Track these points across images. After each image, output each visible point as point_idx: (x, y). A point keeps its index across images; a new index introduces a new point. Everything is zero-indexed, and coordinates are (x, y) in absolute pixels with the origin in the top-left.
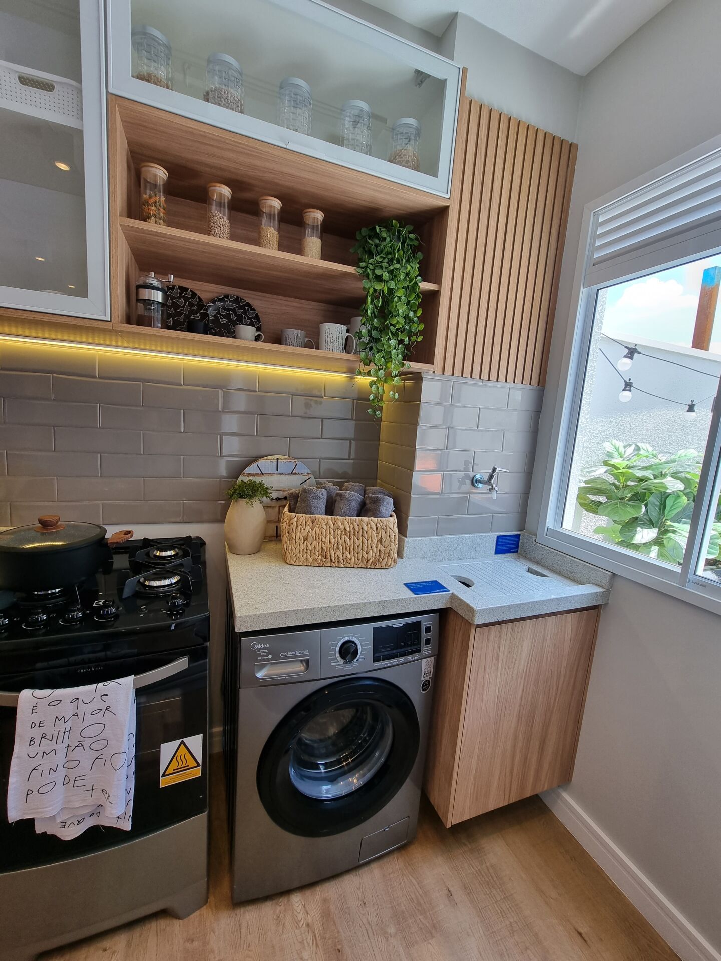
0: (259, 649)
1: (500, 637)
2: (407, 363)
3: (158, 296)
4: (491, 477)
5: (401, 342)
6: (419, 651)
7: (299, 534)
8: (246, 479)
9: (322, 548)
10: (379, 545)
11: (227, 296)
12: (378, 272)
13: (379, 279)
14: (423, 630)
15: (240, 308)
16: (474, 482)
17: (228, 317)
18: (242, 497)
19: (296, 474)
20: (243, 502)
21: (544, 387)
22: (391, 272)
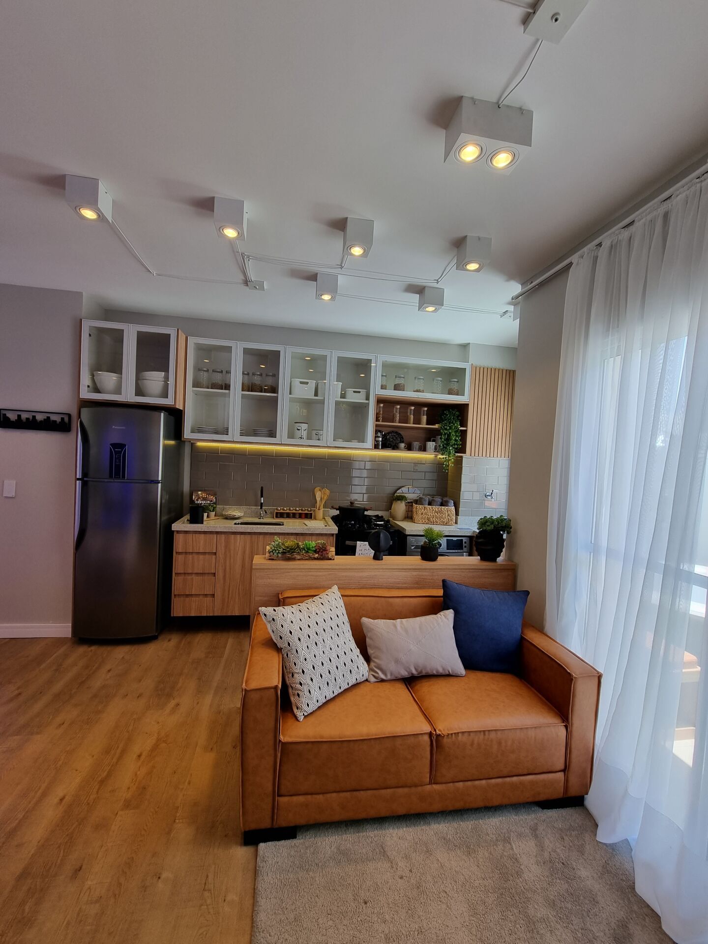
2: (456, 454)
3: (381, 440)
4: (492, 493)
5: (454, 448)
6: (462, 549)
7: (420, 512)
8: (398, 495)
9: (428, 517)
10: (448, 517)
11: (393, 431)
12: (445, 427)
13: (446, 429)
14: (463, 543)
15: (396, 435)
16: (486, 496)
17: (393, 438)
18: (398, 500)
19: (416, 493)
20: (399, 502)
22: (450, 427)
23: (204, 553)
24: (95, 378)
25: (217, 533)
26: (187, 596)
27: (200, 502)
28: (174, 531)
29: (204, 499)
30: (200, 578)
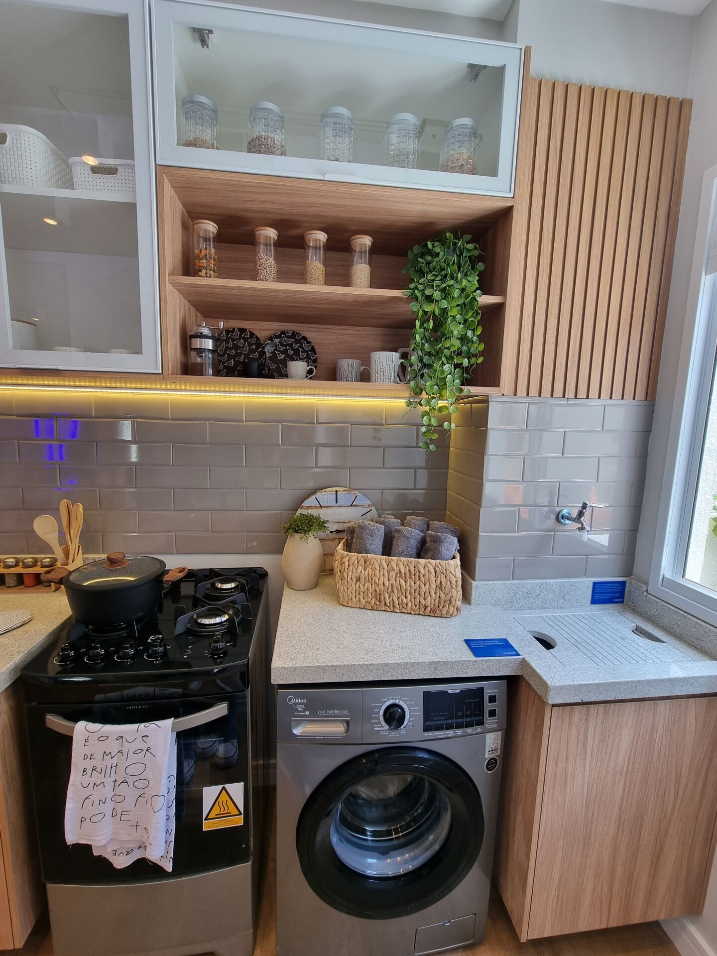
0: (295, 704)
1: (587, 720)
2: (466, 389)
3: (209, 344)
4: (581, 514)
5: (457, 366)
6: (481, 723)
7: (351, 575)
8: (304, 512)
9: (375, 590)
10: (439, 591)
11: (283, 332)
12: (428, 292)
13: (429, 299)
14: (486, 699)
15: (296, 342)
16: (559, 518)
17: (285, 352)
18: (297, 531)
19: (356, 506)
21: (653, 400)
22: (443, 290)
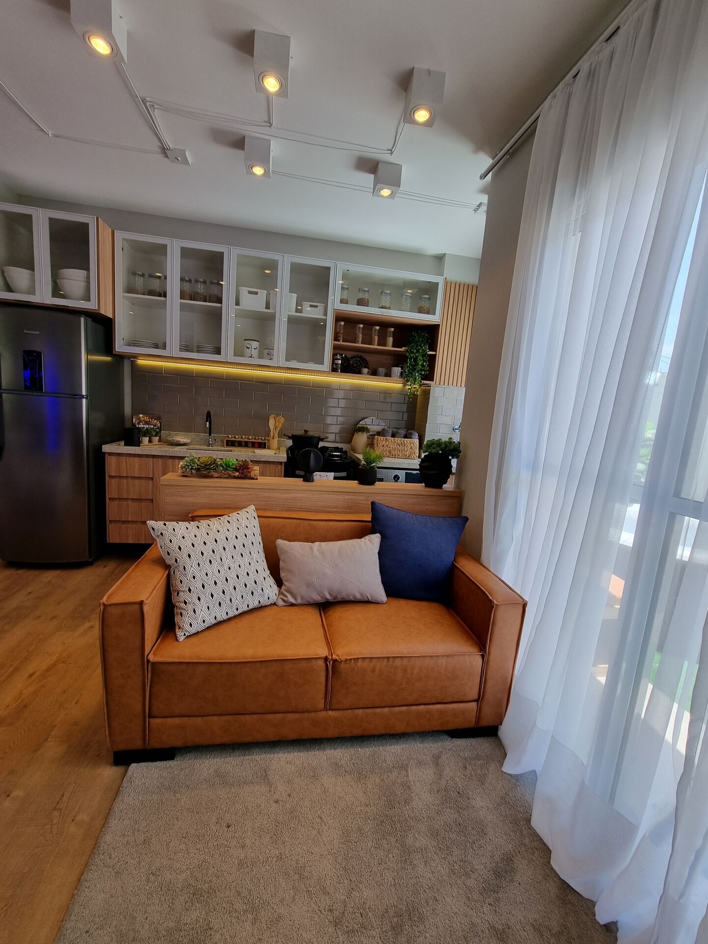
2: (423, 381)
3: (340, 362)
4: (460, 427)
5: (420, 374)
7: (380, 445)
8: (360, 426)
9: (389, 450)
10: (411, 450)
11: (357, 356)
12: (412, 350)
13: (413, 353)
15: (361, 360)
16: (454, 430)
17: (357, 364)
18: (360, 431)
19: (380, 425)
20: (360, 433)
22: (417, 350)
23: (140, 478)
24: (5, 274)
25: (154, 456)
26: (124, 522)
27: (142, 426)
28: (105, 453)
29: (147, 423)
30: (136, 504)
